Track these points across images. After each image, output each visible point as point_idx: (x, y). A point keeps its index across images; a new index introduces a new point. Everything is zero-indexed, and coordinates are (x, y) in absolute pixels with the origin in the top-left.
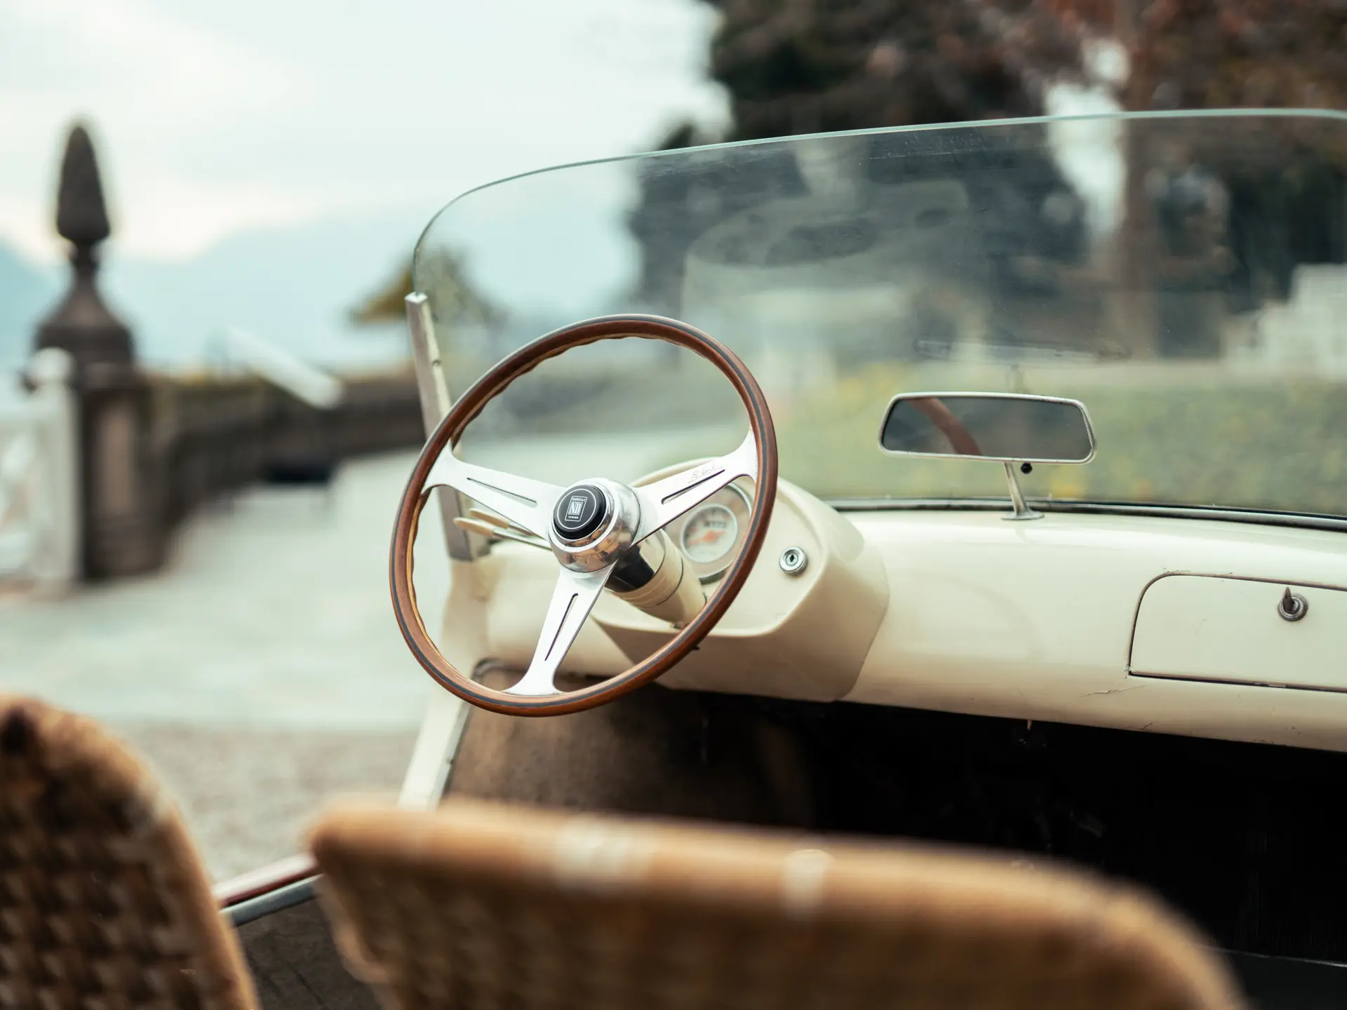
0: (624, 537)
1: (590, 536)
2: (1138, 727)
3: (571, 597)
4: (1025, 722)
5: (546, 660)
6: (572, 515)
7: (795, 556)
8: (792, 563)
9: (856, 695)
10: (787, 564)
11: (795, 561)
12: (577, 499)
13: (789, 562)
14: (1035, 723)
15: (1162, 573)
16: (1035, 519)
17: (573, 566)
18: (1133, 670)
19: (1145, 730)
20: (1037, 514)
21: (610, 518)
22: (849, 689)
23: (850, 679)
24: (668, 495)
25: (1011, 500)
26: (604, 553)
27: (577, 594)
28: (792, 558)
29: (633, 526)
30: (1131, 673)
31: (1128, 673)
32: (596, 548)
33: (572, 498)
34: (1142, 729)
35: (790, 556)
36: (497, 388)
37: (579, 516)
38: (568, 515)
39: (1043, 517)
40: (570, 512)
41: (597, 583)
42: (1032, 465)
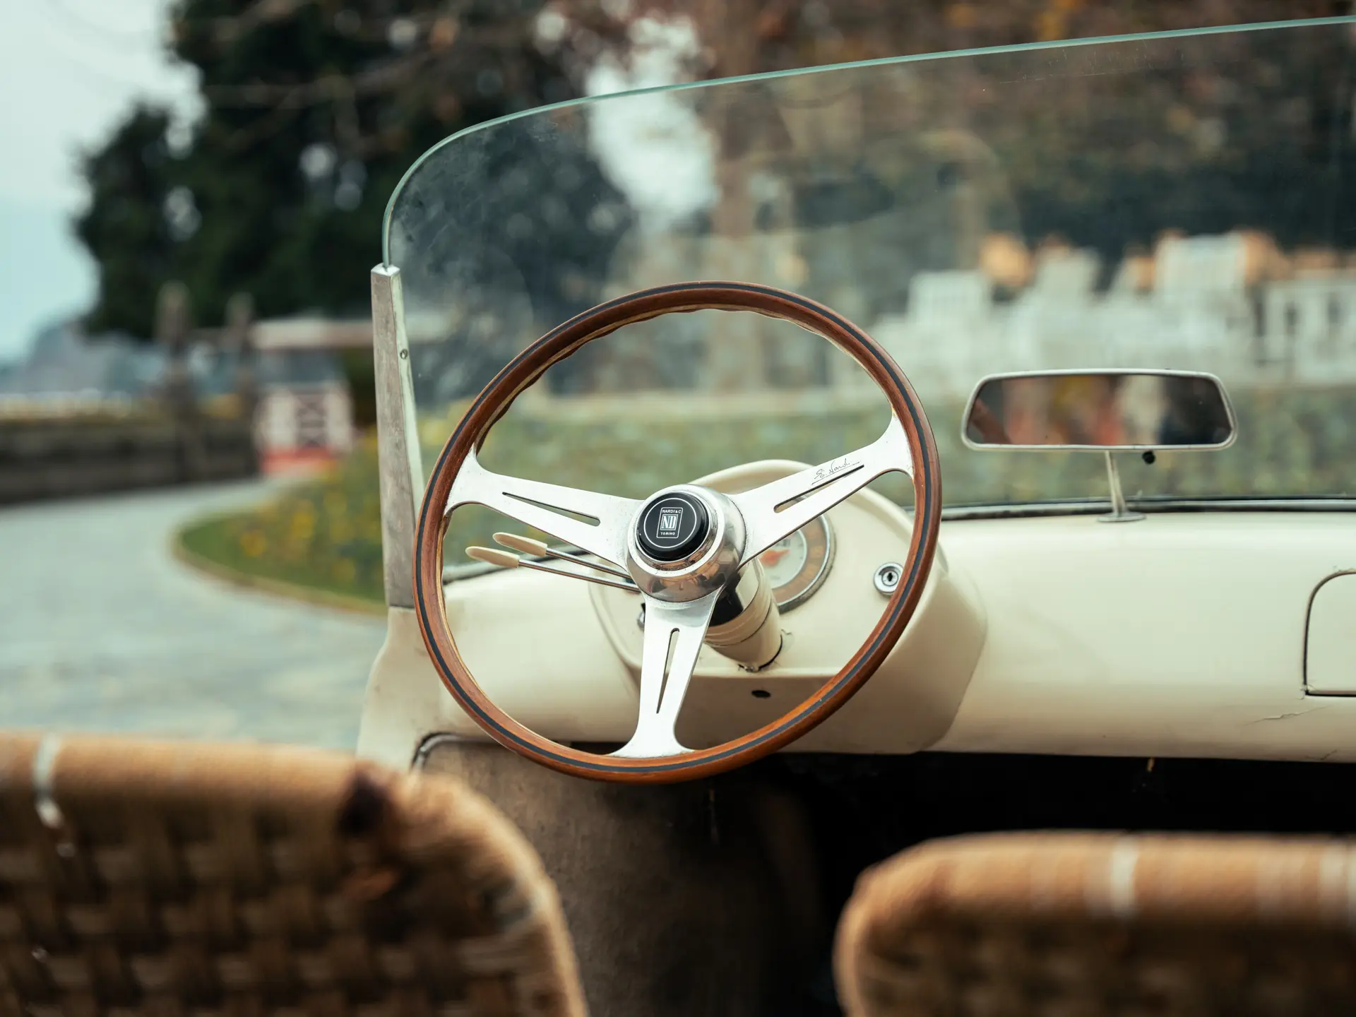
0: (728, 558)
1: (687, 559)
2: (1315, 757)
3: (670, 634)
4: (1144, 760)
5: (658, 712)
6: (666, 532)
7: (893, 574)
8: (890, 583)
9: (949, 743)
10: (884, 584)
11: (894, 580)
12: (669, 511)
13: (887, 582)
14: (1158, 760)
15: (1331, 572)
16: (1138, 520)
17: (660, 594)
18: (1311, 689)
19: (1325, 761)
20: (1140, 516)
21: (713, 535)
22: (941, 735)
23: (944, 723)
24: (783, 501)
25: (1110, 501)
26: (702, 577)
27: (676, 630)
28: (890, 577)
29: (739, 544)
30: (1307, 693)
31: (1304, 693)
32: (694, 573)
33: (662, 511)
34: (1322, 759)
35: (887, 574)
36: (528, 379)
37: (676, 532)
38: (660, 531)
39: (1144, 519)
40: (662, 528)
41: (700, 614)
42: (1156, 454)
